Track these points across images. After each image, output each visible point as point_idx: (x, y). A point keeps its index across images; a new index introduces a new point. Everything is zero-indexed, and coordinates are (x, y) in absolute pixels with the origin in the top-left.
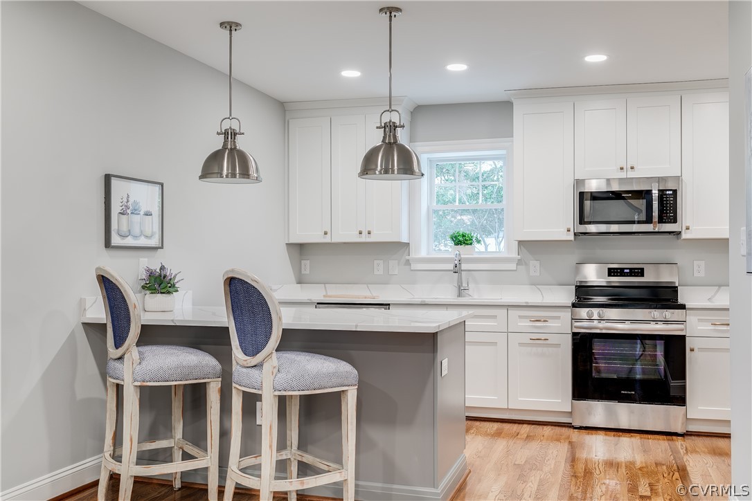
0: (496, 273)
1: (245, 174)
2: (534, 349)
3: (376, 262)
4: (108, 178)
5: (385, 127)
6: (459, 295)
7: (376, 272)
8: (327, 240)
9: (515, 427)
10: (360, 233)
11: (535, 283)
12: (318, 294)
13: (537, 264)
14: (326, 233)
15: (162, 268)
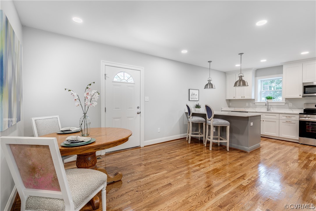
0: (279, 105)
1: (212, 87)
2: (287, 124)
3: (246, 103)
4: (189, 90)
5: (240, 77)
6: (268, 111)
7: (246, 105)
8: (235, 99)
9: (281, 141)
10: (242, 97)
11: (290, 108)
12: (233, 109)
13: (291, 104)
14: (234, 97)
15: (198, 104)
